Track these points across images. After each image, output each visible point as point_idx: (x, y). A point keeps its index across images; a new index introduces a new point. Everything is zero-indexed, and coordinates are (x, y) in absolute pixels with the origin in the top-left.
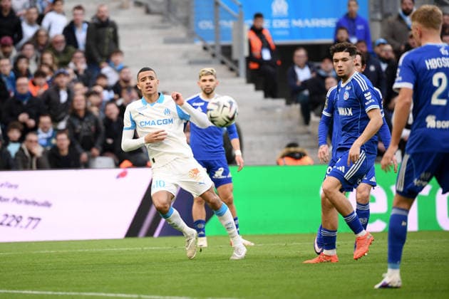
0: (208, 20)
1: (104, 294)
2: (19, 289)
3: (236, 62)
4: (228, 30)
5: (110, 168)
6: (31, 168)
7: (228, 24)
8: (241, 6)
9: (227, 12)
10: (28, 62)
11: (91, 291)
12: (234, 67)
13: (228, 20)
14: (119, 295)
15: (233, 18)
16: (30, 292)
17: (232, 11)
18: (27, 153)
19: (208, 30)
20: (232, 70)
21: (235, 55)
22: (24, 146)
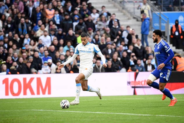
0: (157, 23)
1: (122, 114)
2: (95, 111)
3: (166, 37)
4: (164, 27)
5: (124, 72)
6: (99, 72)
7: (164, 24)
8: (168, 19)
9: (164, 20)
10: (98, 36)
11: (118, 112)
12: (166, 39)
13: (164, 23)
14: (127, 114)
15: (166, 22)
16: (98, 113)
17: (165, 20)
18: (97, 67)
19: (157, 26)
20: (165, 39)
21: (166, 35)
22: (96, 65)
